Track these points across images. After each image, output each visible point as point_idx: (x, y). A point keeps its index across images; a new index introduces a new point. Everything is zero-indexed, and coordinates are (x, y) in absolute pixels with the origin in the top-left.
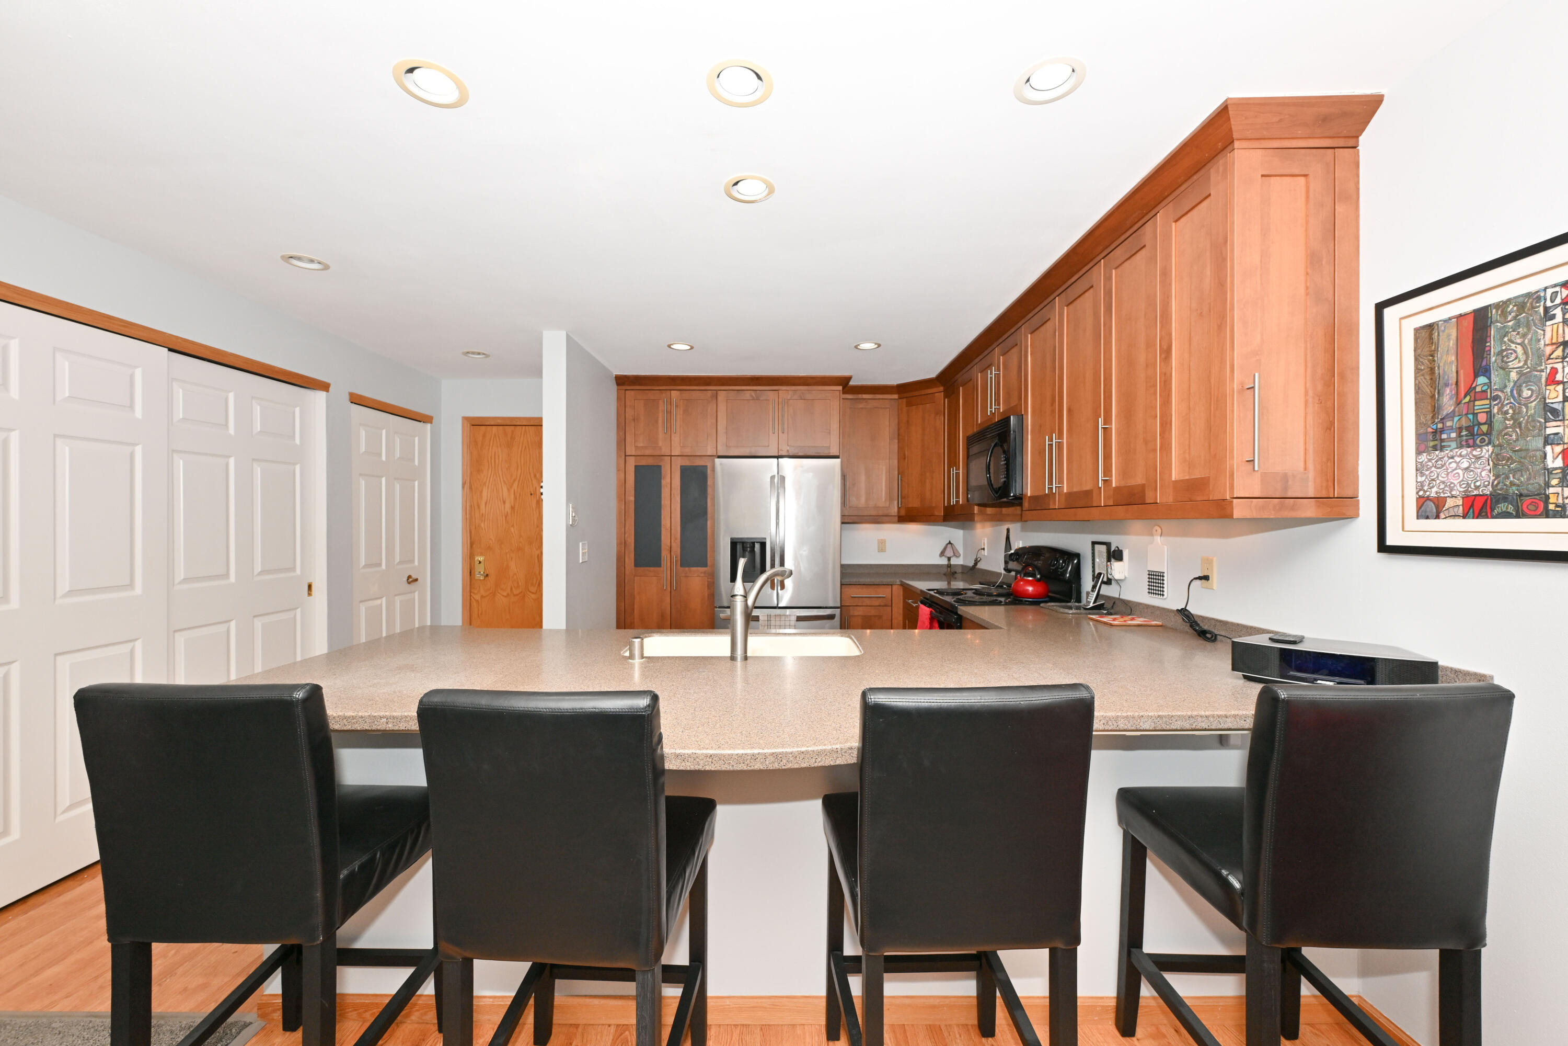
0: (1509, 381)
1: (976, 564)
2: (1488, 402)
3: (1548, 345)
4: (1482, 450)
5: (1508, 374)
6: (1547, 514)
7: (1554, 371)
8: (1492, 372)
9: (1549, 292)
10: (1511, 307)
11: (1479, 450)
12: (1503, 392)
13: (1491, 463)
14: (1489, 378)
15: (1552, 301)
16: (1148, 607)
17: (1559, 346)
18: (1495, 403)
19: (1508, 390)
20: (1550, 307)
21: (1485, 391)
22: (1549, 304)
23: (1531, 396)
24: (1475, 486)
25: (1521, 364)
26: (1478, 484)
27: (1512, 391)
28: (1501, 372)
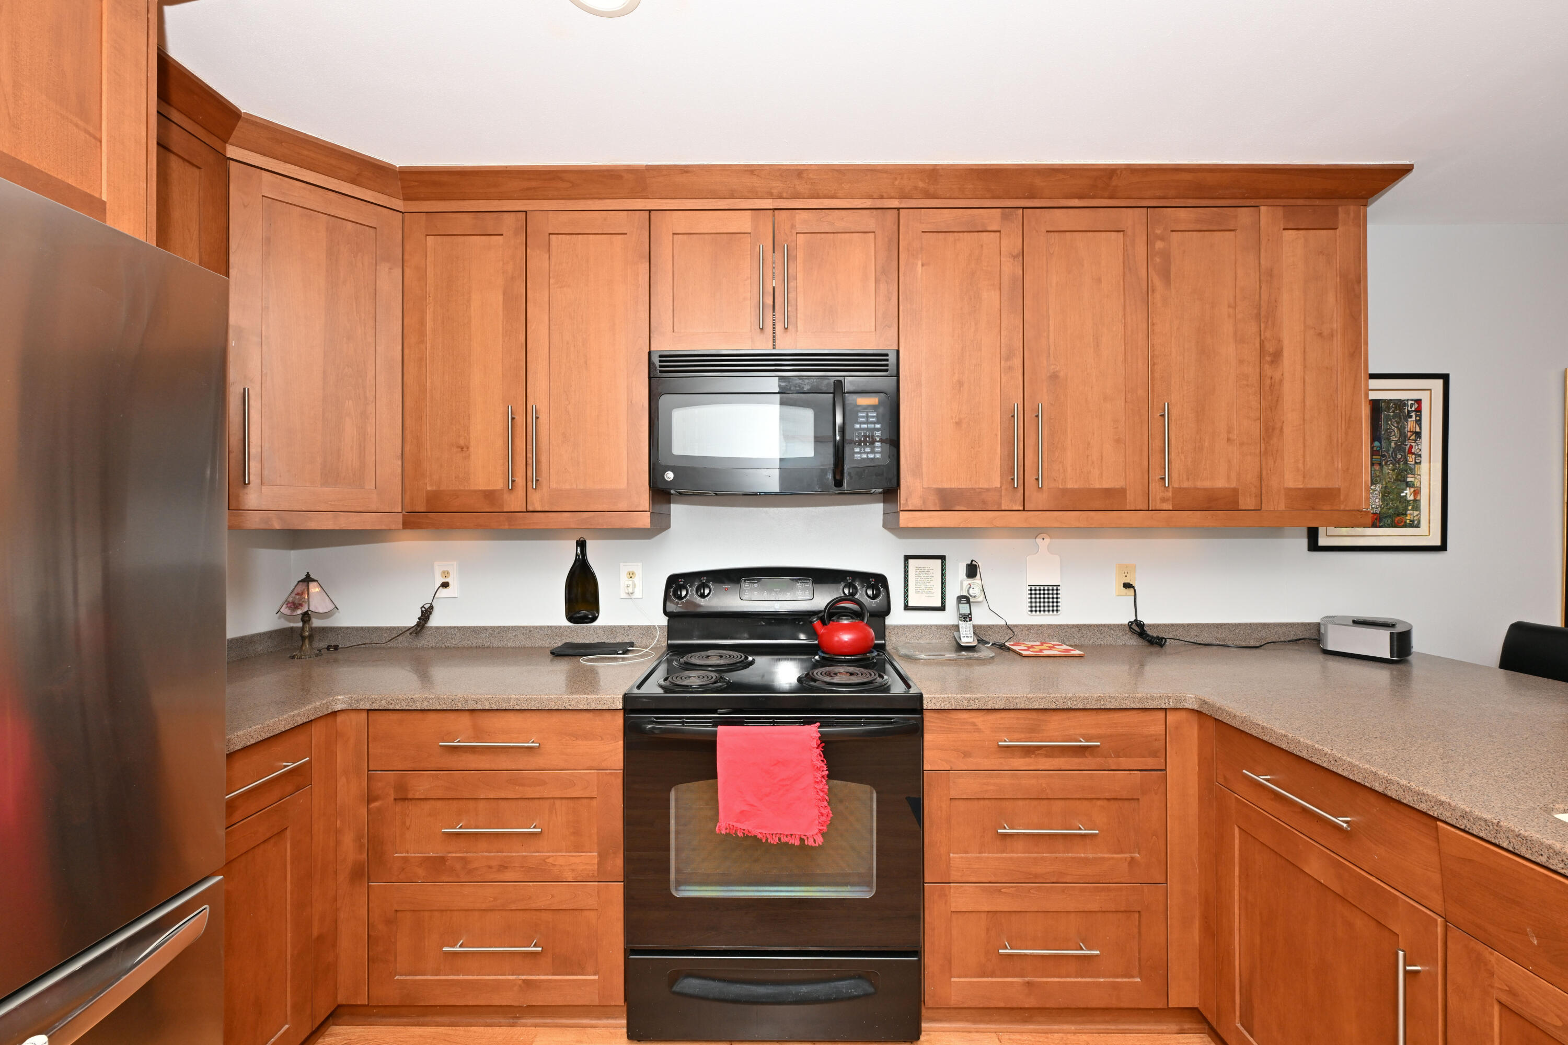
0: (1391, 448)
1: (426, 613)
2: (1379, 457)
3: (1409, 432)
4: (1376, 486)
5: (1390, 443)
6: (1405, 526)
7: (1411, 447)
8: (1382, 440)
9: (1410, 402)
10: (1392, 404)
11: (1374, 486)
12: (1388, 453)
13: (1381, 495)
14: (1381, 443)
15: (1411, 408)
16: (1030, 627)
17: (1413, 434)
18: (1383, 459)
19: (1390, 452)
20: (1410, 411)
21: (1378, 451)
22: (1410, 409)
23: (1401, 459)
24: (1372, 508)
25: (1397, 439)
26: (1373, 506)
27: (1392, 453)
28: (1387, 441)
